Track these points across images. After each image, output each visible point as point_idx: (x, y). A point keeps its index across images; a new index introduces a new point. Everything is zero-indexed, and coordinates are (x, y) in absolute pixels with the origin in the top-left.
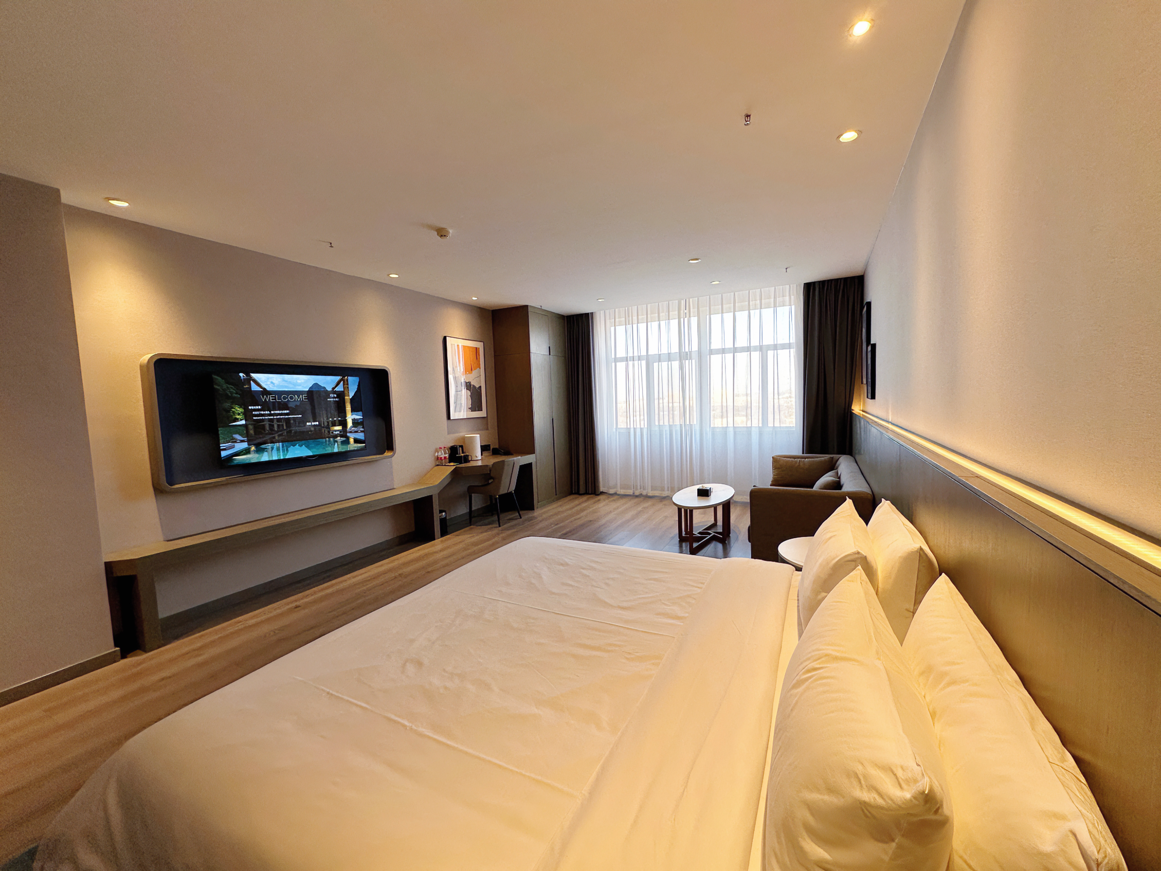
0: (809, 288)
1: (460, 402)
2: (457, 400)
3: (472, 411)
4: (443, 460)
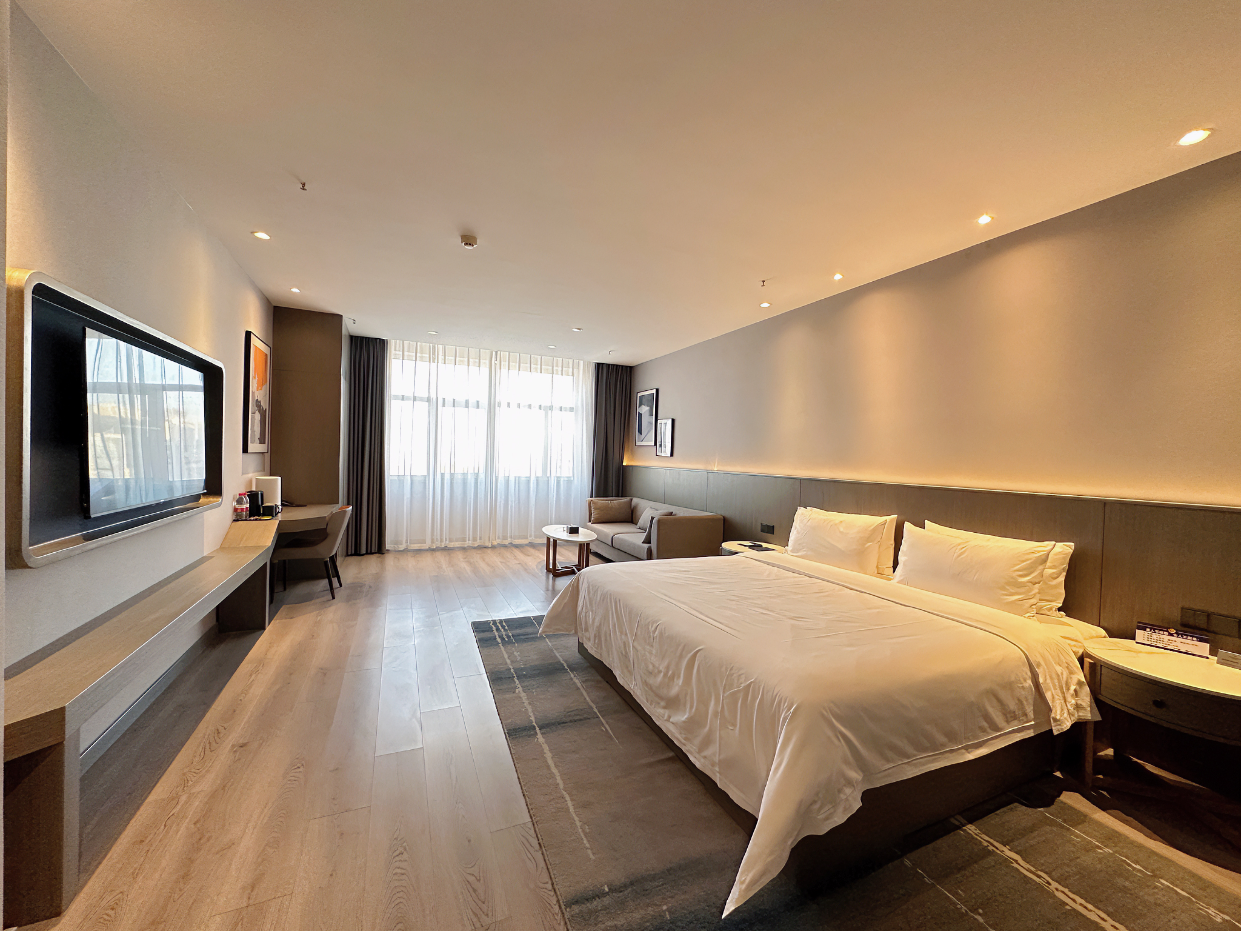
0: (599, 366)
1: (254, 429)
2: (253, 426)
3: (260, 443)
4: (244, 512)
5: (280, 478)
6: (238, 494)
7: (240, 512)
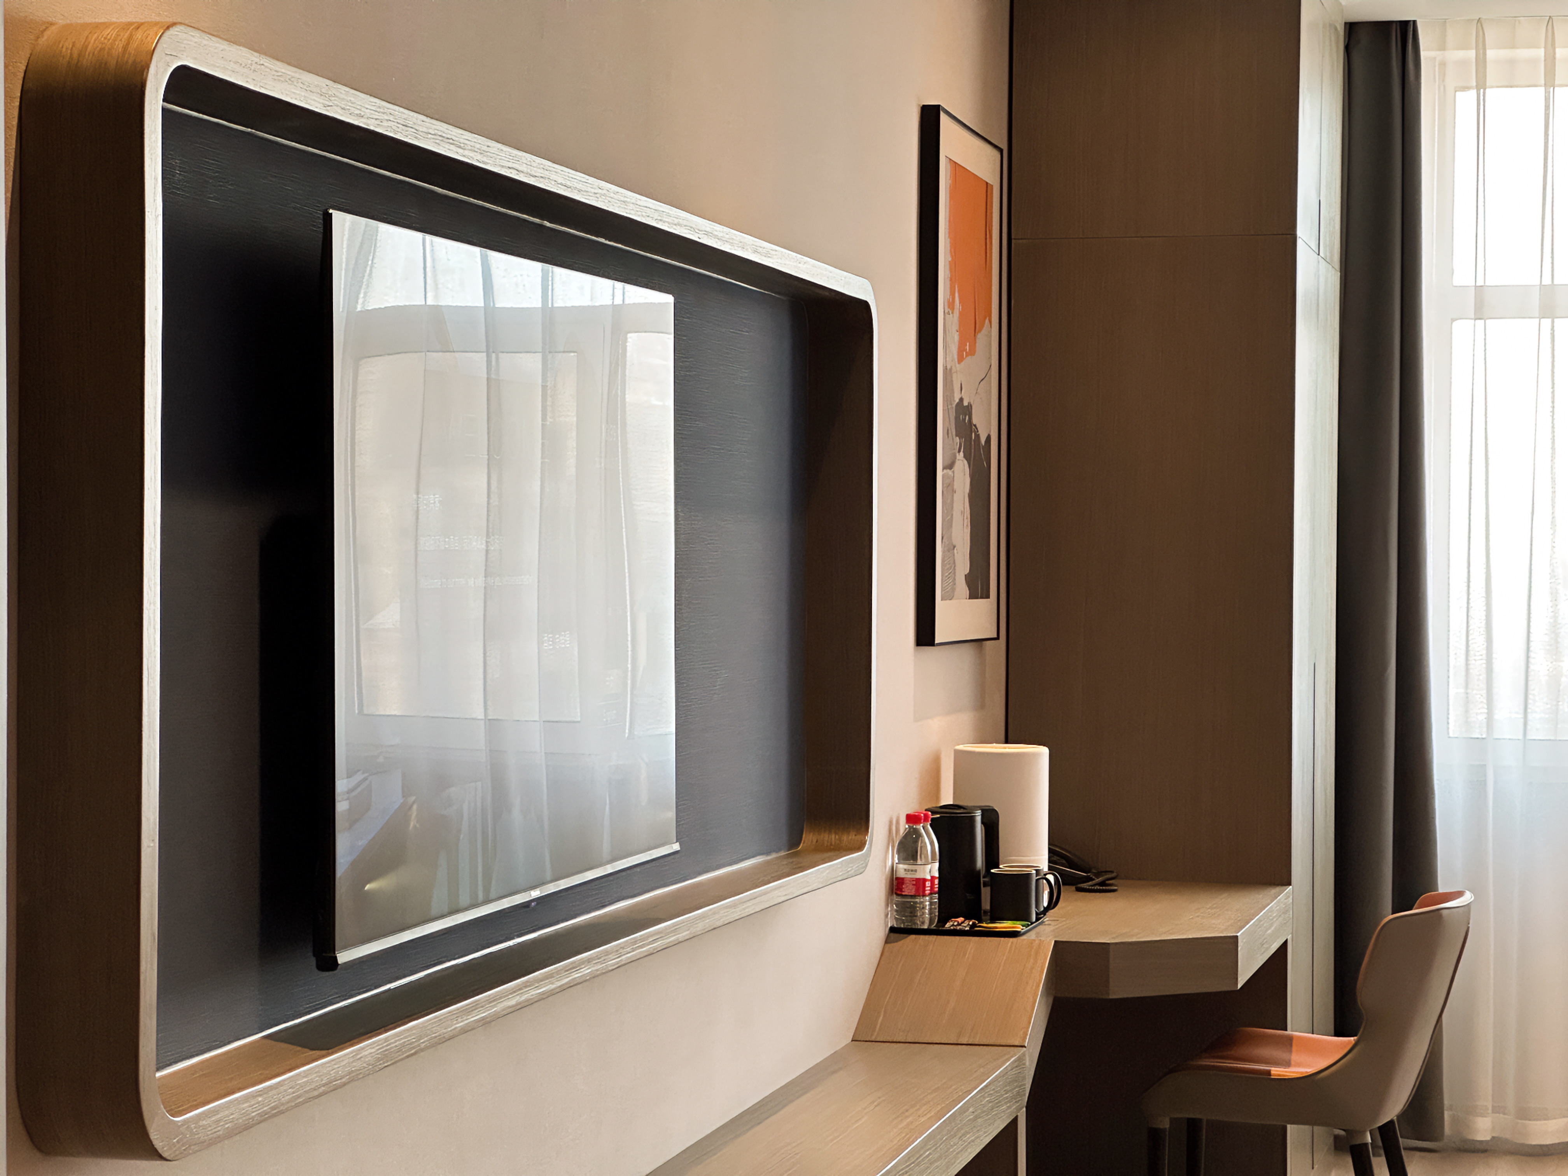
1: (950, 538)
2: (948, 525)
3: (972, 597)
4: (924, 895)
5: (1044, 751)
6: (903, 820)
7: (912, 896)
